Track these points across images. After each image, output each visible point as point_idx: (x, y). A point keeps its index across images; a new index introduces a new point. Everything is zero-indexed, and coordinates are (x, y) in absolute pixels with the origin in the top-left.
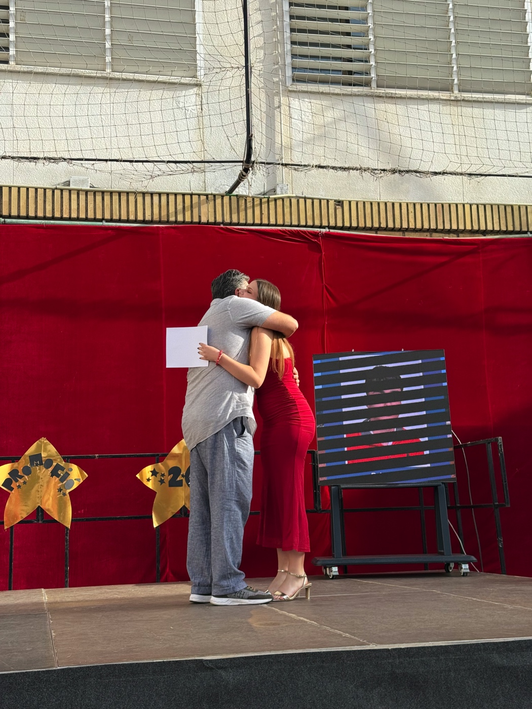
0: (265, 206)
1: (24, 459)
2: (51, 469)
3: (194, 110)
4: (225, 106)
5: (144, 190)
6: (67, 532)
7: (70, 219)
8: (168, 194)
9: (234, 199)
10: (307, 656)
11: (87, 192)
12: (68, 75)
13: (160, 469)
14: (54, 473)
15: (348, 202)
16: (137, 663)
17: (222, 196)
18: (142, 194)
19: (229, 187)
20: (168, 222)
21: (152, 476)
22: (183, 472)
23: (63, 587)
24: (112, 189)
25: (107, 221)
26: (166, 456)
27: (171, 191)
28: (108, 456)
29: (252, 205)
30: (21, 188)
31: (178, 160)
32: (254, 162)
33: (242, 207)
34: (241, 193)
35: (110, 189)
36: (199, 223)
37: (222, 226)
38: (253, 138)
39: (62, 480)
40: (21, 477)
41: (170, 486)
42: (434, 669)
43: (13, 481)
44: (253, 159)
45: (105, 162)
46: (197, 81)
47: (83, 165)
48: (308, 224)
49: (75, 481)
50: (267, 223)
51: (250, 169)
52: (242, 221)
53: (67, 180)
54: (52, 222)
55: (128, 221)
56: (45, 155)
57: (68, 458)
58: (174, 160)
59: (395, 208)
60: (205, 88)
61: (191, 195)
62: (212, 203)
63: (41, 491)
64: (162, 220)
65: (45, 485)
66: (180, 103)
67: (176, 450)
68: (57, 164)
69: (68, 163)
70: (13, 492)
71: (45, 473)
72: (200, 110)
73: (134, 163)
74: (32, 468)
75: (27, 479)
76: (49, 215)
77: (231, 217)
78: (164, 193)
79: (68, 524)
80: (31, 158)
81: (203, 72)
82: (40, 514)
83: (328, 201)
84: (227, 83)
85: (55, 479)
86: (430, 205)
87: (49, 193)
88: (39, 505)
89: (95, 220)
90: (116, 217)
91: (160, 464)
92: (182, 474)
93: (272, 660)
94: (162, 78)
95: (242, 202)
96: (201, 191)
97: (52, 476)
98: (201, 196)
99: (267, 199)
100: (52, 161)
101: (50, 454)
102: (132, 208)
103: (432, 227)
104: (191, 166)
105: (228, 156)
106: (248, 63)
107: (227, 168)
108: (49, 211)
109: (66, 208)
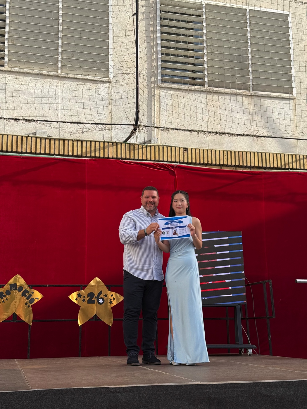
0: (145, 150)
1: (7, 285)
2: (21, 292)
3: (107, 96)
4: (124, 94)
5: (78, 139)
6: (30, 328)
7: (36, 153)
8: (91, 141)
9: (127, 145)
10: (164, 387)
11: (45, 139)
12: (37, 74)
13: (83, 293)
14: (23, 294)
15: (191, 149)
16: (74, 389)
17: (121, 144)
18: (76, 141)
19: (125, 139)
20: (90, 157)
21: (78, 297)
22: (96, 296)
24: (60, 138)
25: (57, 155)
26: (86, 286)
27: (93, 140)
28: (54, 285)
29: (137, 148)
30: (9, 136)
31: (97, 123)
32: (139, 125)
33: (132, 149)
34: (131, 142)
35: (59, 138)
36: (108, 158)
37: (121, 160)
38: (139, 112)
39: (28, 298)
40: (5, 296)
41: (88, 303)
42: (230, 396)
44: (139, 124)
45: (57, 123)
46: (109, 80)
47: (44, 124)
48: (169, 160)
49: (35, 299)
50: (146, 159)
51: (137, 129)
52: (132, 158)
53: (35, 132)
54: (26, 155)
55: (68, 155)
56: (24, 118)
57: (32, 286)
58: (95, 123)
59: (217, 153)
60: (113, 84)
61: (104, 142)
62: (115, 147)
63: (16, 304)
64: (87, 155)
65: (18, 301)
66: (100, 92)
67: (92, 283)
68: (30, 123)
69: (36, 122)
71: (18, 294)
72: (110, 96)
73: (73, 124)
74: (11, 291)
75: (8, 297)
76: (24, 151)
77: (126, 155)
78: (89, 141)
79: (31, 323)
80: (16, 119)
81: (112, 75)
82: (15, 317)
83: (180, 148)
84: (126, 82)
85: (24, 298)
86: (236, 152)
87: (24, 139)
88: (14, 312)
89: (50, 154)
90: (61, 153)
91: (83, 291)
92: (95, 296)
93: (145, 389)
94: (90, 78)
95: (132, 147)
96: (109, 140)
97: (22, 296)
98: (110, 144)
99: (146, 146)
100: (27, 121)
101: (21, 283)
102: (71, 149)
103: (236, 164)
104: (104, 126)
105: (125, 121)
106: (137, 71)
107: (124, 128)
108: (24, 148)
109: (34, 147)
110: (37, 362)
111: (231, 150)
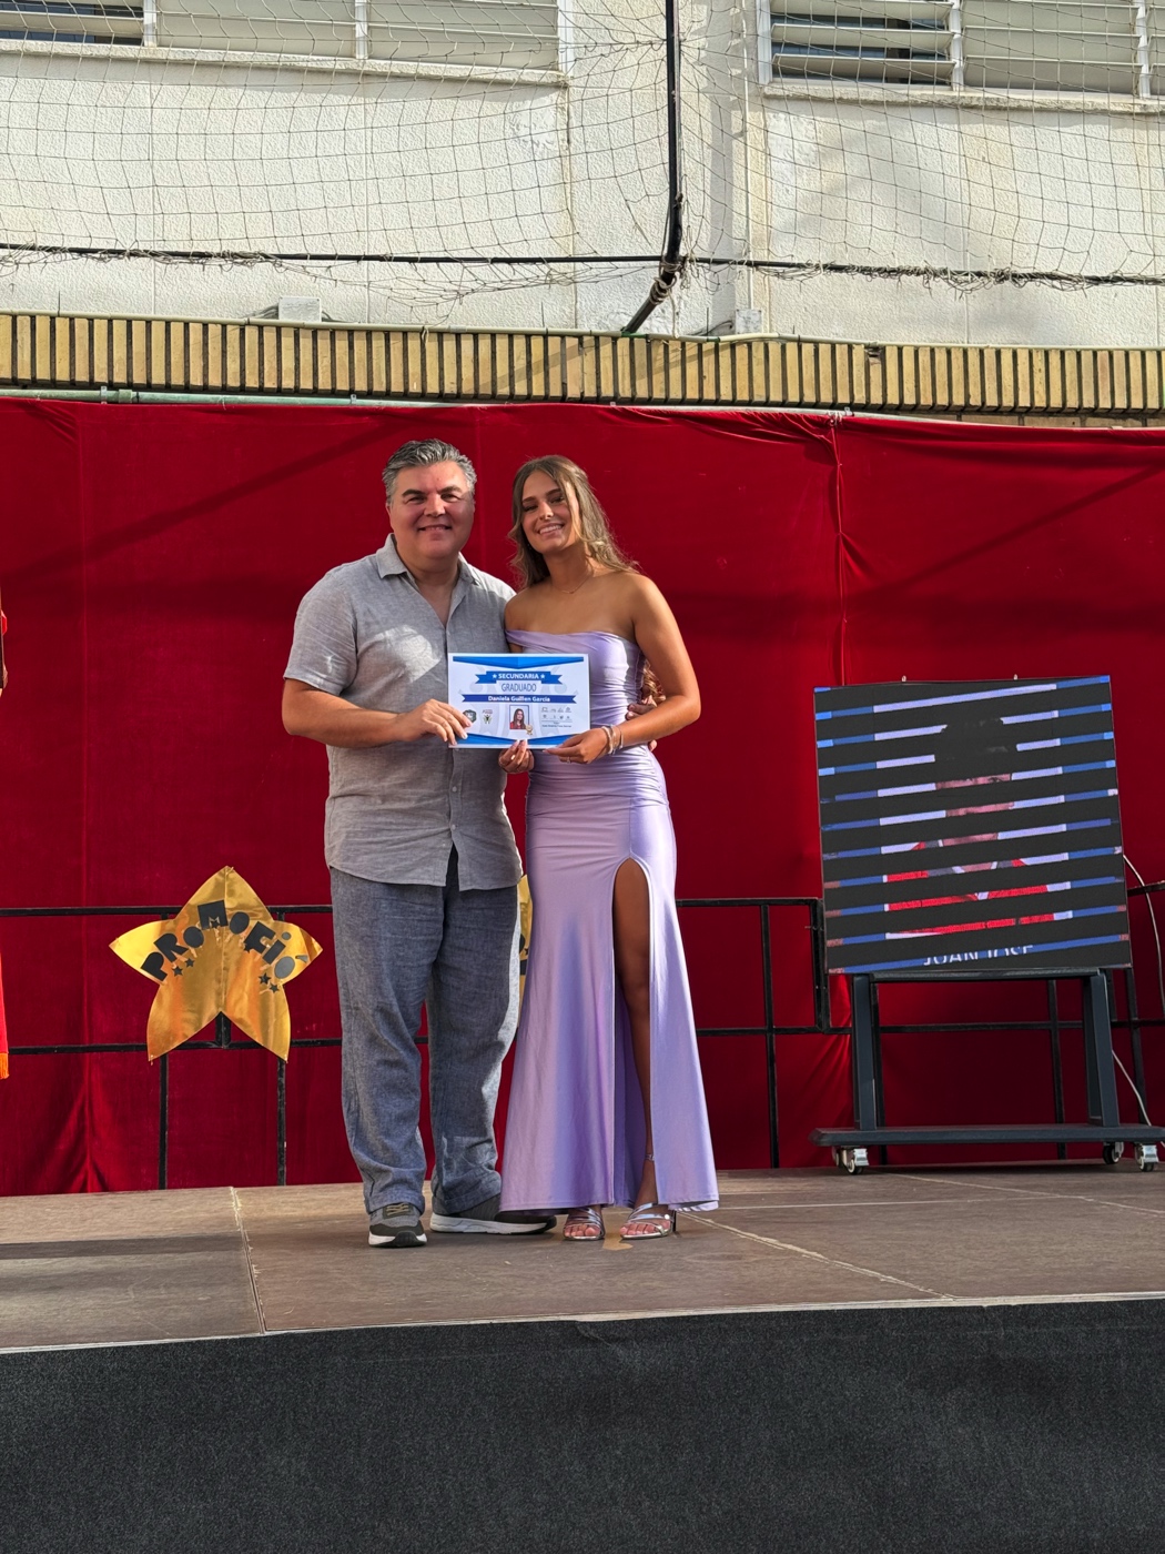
0: (708, 361)
1: (189, 913)
2: (244, 935)
3: (552, 143)
4: (621, 133)
5: (440, 326)
6: (281, 1069)
7: (279, 391)
8: (493, 335)
9: (640, 345)
11: (315, 331)
12: (274, 69)
14: (253, 943)
15: (896, 349)
17: (615, 339)
18: (435, 336)
19: (630, 319)
20: (494, 397)
23: (275, 1184)
24: (372, 325)
25: (360, 395)
27: (500, 328)
29: (679, 357)
30: (172, 324)
31: (515, 256)
32: (685, 258)
33: (658, 363)
34: (655, 332)
35: (366, 325)
36: (563, 398)
37: (613, 405)
38: (683, 203)
39: (269, 958)
40: (181, 951)
43: (165, 957)
44: (682, 252)
45: (354, 263)
46: (559, 76)
47: (307, 269)
48: (806, 399)
49: (296, 961)
50: (714, 398)
51: (677, 274)
52: (658, 394)
53: (273, 304)
54: (241, 398)
55: (406, 395)
56: (224, 248)
57: (282, 910)
58: (508, 256)
59: (1002, 362)
60: (575, 93)
61: (546, 336)
62: (590, 355)
63: (226, 981)
64: (481, 391)
65: (233, 968)
66: (521, 128)
68: (251, 267)
69: (274, 264)
70: (165, 981)
71: (233, 942)
72: (566, 143)
73: (418, 265)
74: (206, 933)
75: (195, 956)
76: (233, 382)
77: (633, 385)
78: (485, 333)
79: (284, 1052)
80: (194, 254)
81: (571, 57)
82: (223, 1029)
83: (850, 347)
84: (625, 79)
85: (255, 956)
86: (1083, 353)
87: (233, 334)
88: (220, 1010)
89: (334, 393)
90: (379, 386)
95: (658, 352)
96: (567, 326)
97: (247, 949)
98: (567, 339)
99: (713, 344)
100: (240, 260)
101: (242, 901)
102: (414, 367)
103: (1086, 405)
104: (543, 266)
105: (627, 247)
106: (673, 31)
107: (623, 271)
108: (235, 373)
109: (271, 368)
110: (313, 1200)
111: (1063, 347)
